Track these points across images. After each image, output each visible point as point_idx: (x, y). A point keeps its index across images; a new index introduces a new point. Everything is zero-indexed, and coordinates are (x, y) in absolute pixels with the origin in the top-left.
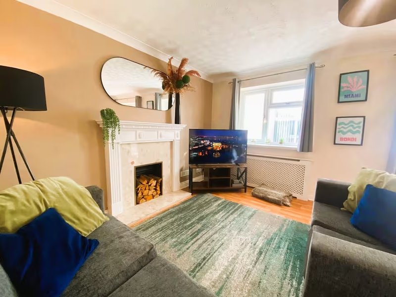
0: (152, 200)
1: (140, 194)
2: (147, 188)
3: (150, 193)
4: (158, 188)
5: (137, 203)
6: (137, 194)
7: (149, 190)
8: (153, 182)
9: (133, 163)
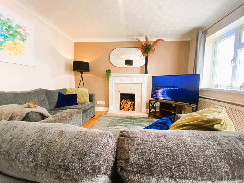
0: (128, 111)
1: (122, 106)
2: (126, 104)
3: (127, 107)
4: (132, 107)
5: (121, 110)
6: (121, 106)
7: (127, 106)
8: (129, 103)
9: (119, 91)
